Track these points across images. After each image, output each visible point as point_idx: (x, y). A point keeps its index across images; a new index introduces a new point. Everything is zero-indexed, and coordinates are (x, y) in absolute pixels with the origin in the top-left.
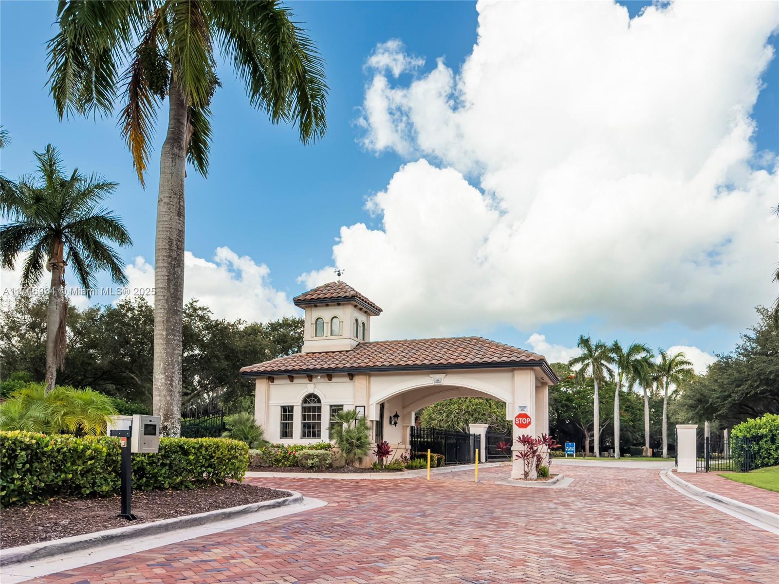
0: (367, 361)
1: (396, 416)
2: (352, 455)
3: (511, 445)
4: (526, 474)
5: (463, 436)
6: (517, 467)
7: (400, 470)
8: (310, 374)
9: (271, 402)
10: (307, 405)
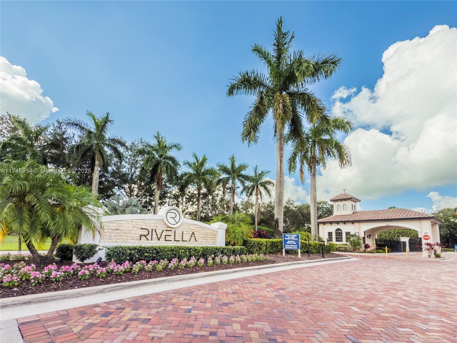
0: (358, 218)
1: (370, 235)
2: (356, 248)
3: (422, 245)
4: (429, 256)
5: (397, 242)
6: (425, 254)
7: (374, 253)
8: (338, 223)
9: (325, 231)
10: (336, 232)
